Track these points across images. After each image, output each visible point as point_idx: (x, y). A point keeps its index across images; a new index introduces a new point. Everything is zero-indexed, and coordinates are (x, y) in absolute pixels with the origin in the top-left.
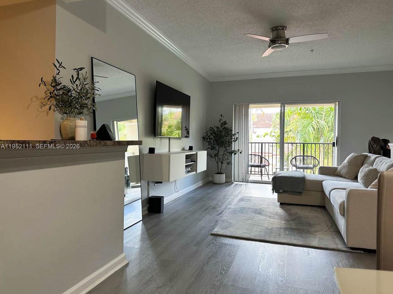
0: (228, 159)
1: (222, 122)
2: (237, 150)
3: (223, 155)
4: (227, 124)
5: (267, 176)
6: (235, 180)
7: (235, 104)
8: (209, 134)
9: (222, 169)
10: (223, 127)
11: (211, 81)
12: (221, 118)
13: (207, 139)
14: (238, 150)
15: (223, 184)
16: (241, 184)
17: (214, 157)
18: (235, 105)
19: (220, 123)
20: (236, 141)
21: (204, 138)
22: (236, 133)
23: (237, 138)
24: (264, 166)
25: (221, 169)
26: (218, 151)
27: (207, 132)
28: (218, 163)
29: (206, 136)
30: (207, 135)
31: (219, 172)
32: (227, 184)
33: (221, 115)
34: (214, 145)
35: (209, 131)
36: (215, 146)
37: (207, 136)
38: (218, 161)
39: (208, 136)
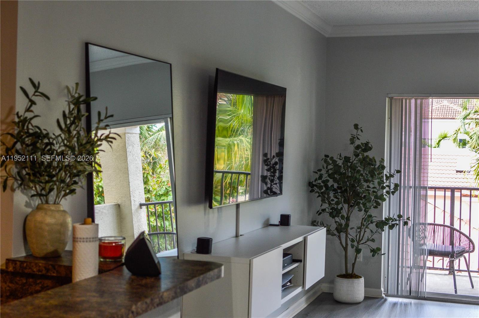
0: (373, 240)
1: (358, 143)
2: (396, 217)
3: (360, 228)
4: (370, 149)
5: (466, 274)
6: (389, 293)
7: (390, 96)
8: (325, 177)
9: (356, 266)
10: (361, 157)
11: (327, 36)
12: (355, 132)
13: (320, 188)
14: (400, 216)
15: (359, 303)
16: (406, 305)
17: (335, 232)
18: (391, 99)
19: (352, 148)
20: (393, 193)
21: (311, 185)
22: (392, 171)
23: (396, 186)
24: (461, 253)
25: (354, 265)
26: (348, 219)
27: (320, 170)
28: (345, 249)
29: (316, 180)
30: (321, 177)
31: (350, 271)
32: (369, 302)
33: (356, 126)
34: (337, 203)
35: (323, 167)
36: (340, 207)
37: (320, 181)
38: (347, 244)
39: (323, 182)
